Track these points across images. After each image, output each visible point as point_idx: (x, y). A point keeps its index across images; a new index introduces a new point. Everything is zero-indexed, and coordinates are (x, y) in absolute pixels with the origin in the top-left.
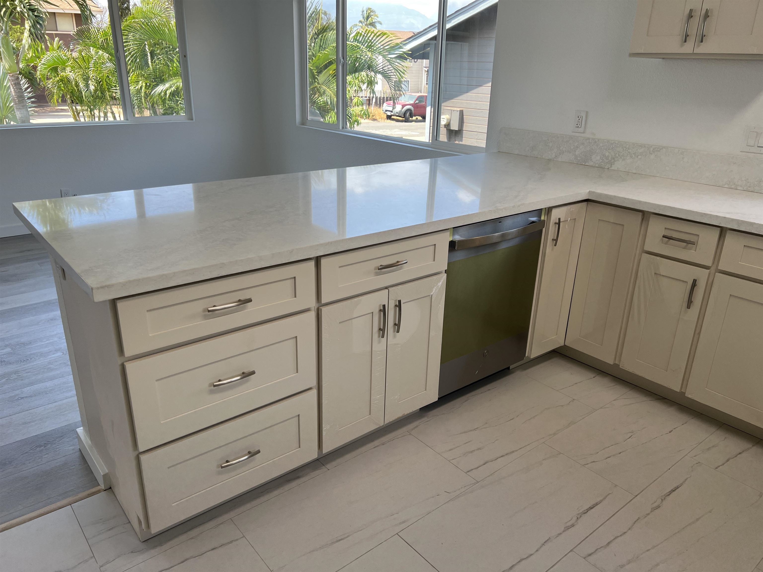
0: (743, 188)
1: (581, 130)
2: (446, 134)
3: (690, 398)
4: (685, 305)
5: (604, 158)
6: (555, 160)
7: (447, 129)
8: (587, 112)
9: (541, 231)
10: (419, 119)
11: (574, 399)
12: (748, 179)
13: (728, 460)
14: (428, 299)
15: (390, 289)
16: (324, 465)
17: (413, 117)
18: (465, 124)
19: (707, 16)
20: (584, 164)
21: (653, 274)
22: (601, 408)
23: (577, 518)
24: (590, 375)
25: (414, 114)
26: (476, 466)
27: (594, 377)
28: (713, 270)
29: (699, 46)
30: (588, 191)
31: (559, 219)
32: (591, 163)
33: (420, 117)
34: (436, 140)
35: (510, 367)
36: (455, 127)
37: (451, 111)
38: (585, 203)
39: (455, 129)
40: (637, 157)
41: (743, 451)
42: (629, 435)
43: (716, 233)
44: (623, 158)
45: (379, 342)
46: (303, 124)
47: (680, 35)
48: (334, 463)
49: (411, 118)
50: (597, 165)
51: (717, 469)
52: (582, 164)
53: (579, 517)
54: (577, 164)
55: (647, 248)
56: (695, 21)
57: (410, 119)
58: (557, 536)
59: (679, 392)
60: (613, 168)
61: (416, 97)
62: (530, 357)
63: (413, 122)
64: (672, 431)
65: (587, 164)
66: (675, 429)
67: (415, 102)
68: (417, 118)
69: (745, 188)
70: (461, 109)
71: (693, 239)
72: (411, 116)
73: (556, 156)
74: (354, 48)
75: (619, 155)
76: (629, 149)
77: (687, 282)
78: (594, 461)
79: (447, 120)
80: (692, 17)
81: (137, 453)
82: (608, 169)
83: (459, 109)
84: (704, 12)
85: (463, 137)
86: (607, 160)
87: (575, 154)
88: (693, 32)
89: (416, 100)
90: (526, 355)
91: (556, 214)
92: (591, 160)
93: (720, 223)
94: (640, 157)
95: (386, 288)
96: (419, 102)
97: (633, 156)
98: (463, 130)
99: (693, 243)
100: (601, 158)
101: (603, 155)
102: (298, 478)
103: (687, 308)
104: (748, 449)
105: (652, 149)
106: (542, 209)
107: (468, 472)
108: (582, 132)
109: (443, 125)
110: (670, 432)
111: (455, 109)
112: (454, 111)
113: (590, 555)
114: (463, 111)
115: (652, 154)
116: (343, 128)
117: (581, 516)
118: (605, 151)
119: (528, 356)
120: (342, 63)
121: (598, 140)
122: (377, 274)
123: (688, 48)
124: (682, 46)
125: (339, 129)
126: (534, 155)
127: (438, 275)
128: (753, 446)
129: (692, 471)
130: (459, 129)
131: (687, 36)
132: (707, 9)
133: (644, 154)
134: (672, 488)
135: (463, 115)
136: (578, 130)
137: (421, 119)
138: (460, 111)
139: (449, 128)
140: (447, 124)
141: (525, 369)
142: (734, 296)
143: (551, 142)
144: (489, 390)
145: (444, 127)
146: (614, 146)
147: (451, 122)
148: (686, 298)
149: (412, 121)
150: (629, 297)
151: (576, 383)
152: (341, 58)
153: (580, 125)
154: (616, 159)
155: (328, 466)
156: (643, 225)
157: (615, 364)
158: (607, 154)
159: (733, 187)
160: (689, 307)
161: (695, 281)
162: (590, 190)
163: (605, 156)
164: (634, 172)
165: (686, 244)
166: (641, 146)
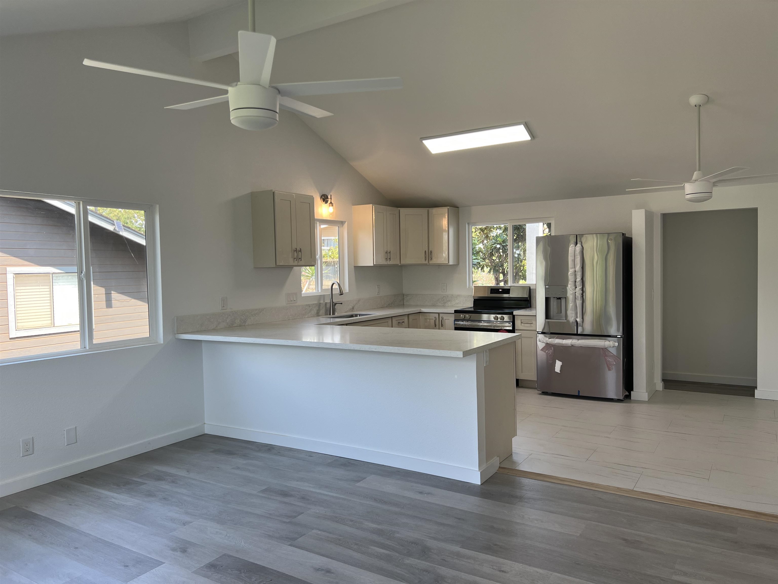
1: (225, 308)
8: (226, 298)
19: (300, 251)
29: (299, 262)
32: (236, 325)
47: (292, 258)
50: (239, 325)
60: (246, 325)
73: (216, 326)
75: (248, 317)
76: (251, 313)
80: (295, 251)
82: (244, 325)
86: (243, 321)
92: (235, 323)
94: (257, 315)
97: (254, 316)
100: (240, 321)
105: (260, 311)
115: (261, 313)
118: (241, 316)
121: (235, 312)
123: (296, 263)
124: (294, 262)
131: (295, 258)
132: (300, 249)
133: (258, 313)
143: (212, 318)
146: (245, 313)
153: (225, 305)
154: (246, 319)
158: (242, 318)
164: (256, 323)
166: (256, 310)
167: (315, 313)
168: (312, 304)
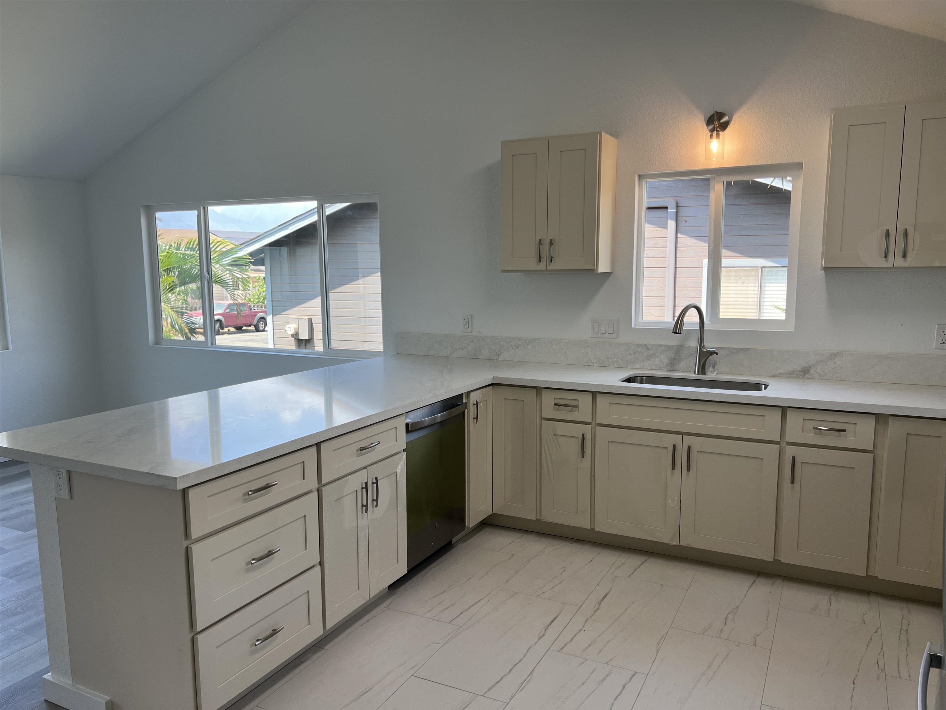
0: (598, 365)
1: (470, 330)
2: (294, 344)
3: (598, 532)
4: (580, 455)
5: (492, 352)
6: (450, 356)
7: (295, 339)
8: (472, 316)
9: (464, 412)
10: (231, 330)
11: (513, 555)
12: (599, 358)
13: (635, 570)
14: (395, 474)
15: (368, 468)
16: (322, 648)
17: (225, 329)
18: (315, 332)
19: (551, 243)
20: (476, 358)
21: (553, 435)
22: (536, 556)
23: (545, 630)
24: (519, 535)
25: (225, 325)
26: (456, 616)
27: (522, 536)
28: (593, 424)
29: (550, 265)
30: (492, 377)
31: (477, 401)
32: (482, 357)
33: (233, 328)
34: (328, 348)
35: (452, 541)
36: (304, 335)
37: (297, 319)
38: (491, 387)
39: (305, 339)
40: (518, 348)
41: (643, 563)
42: (563, 569)
43: (589, 397)
44: (507, 350)
45: (363, 518)
46: (157, 343)
47: (535, 257)
48: (331, 644)
49: (221, 329)
50: (487, 358)
51: (630, 577)
52: (474, 358)
53: (546, 628)
54: (470, 358)
55: (544, 416)
56: (544, 247)
57: (221, 331)
58: (535, 645)
59: (590, 529)
60: (500, 359)
61: (226, 305)
62: (470, 526)
63: (225, 334)
64: (592, 560)
65: (479, 357)
66: (593, 559)
67: (225, 311)
68: (229, 330)
69: (599, 365)
70: (310, 317)
71: (575, 403)
72: (222, 327)
73: (451, 353)
74: (182, 256)
75: (503, 348)
76: (510, 342)
77: (578, 437)
78: (544, 592)
79: (295, 329)
80: (541, 244)
81: (192, 634)
82: (497, 360)
83: (307, 317)
84: (549, 241)
85: (314, 347)
86: (494, 353)
87: (467, 350)
88: (544, 255)
89: (227, 309)
90: (466, 526)
91: (474, 397)
92: (482, 354)
93: (591, 389)
94: (520, 348)
95: (364, 468)
96: (230, 311)
97: (515, 348)
98: (314, 339)
99: (576, 406)
100: (489, 351)
101: (491, 349)
102: (302, 662)
103: (582, 457)
104: (646, 560)
105: (528, 342)
106: (463, 393)
107: (450, 622)
108: (470, 331)
109: (289, 335)
110: (591, 561)
111: (303, 317)
112: (301, 319)
113: (562, 649)
114: (311, 318)
115: (528, 345)
116: (212, 344)
117: (547, 628)
118: (491, 345)
119: (467, 527)
120: (207, 278)
121: (485, 337)
122: (359, 455)
123: (543, 266)
124: (538, 265)
125: (208, 345)
126: (431, 354)
127: (400, 454)
128: (649, 558)
129: (613, 582)
130: (310, 338)
131: (540, 257)
132: (551, 239)
133: (522, 345)
134: (604, 595)
135: (312, 323)
136: (467, 330)
137: (235, 330)
138: (308, 319)
139: (298, 338)
140: (295, 334)
141: (464, 541)
142: (611, 441)
143: (445, 341)
144: (442, 562)
145: (291, 337)
146: (498, 341)
147: (299, 331)
148: (580, 451)
149: (223, 334)
150: (538, 457)
151: (510, 543)
152: (206, 274)
153: (468, 326)
154: (502, 351)
155: (327, 647)
156: (538, 397)
157: (537, 519)
158: (494, 348)
159: (591, 364)
160: (583, 456)
161: (583, 435)
162: (494, 376)
163: (492, 349)
164: (518, 360)
165: (571, 408)
166: (519, 339)
167: (665, 364)
168: (655, 345)
